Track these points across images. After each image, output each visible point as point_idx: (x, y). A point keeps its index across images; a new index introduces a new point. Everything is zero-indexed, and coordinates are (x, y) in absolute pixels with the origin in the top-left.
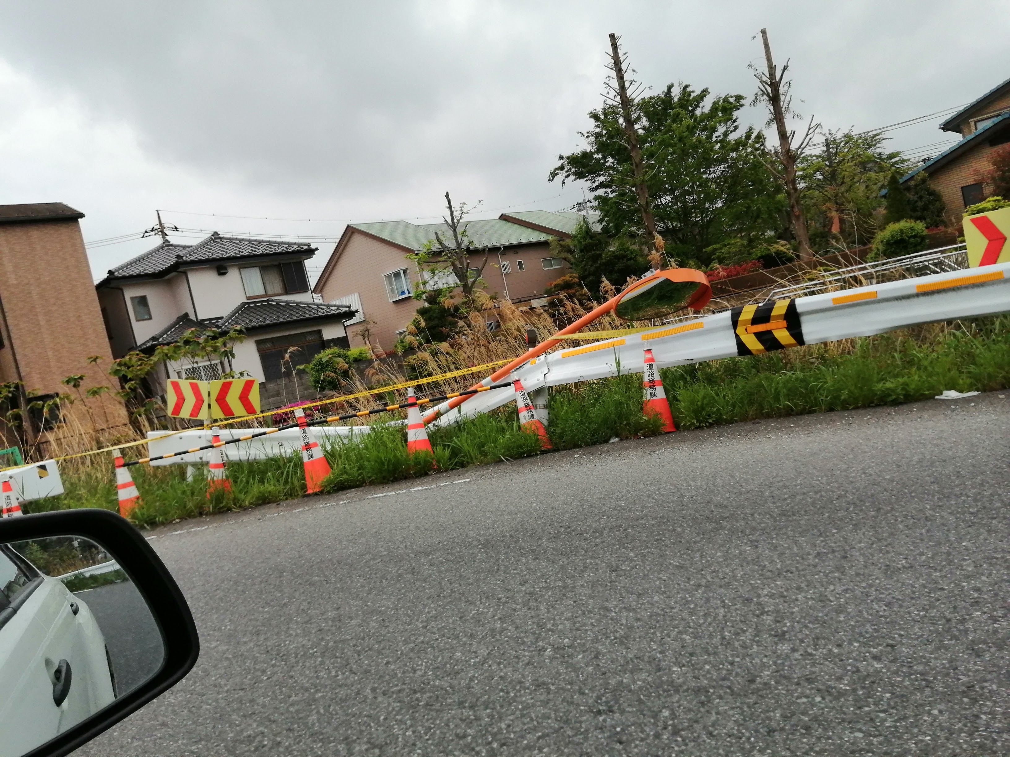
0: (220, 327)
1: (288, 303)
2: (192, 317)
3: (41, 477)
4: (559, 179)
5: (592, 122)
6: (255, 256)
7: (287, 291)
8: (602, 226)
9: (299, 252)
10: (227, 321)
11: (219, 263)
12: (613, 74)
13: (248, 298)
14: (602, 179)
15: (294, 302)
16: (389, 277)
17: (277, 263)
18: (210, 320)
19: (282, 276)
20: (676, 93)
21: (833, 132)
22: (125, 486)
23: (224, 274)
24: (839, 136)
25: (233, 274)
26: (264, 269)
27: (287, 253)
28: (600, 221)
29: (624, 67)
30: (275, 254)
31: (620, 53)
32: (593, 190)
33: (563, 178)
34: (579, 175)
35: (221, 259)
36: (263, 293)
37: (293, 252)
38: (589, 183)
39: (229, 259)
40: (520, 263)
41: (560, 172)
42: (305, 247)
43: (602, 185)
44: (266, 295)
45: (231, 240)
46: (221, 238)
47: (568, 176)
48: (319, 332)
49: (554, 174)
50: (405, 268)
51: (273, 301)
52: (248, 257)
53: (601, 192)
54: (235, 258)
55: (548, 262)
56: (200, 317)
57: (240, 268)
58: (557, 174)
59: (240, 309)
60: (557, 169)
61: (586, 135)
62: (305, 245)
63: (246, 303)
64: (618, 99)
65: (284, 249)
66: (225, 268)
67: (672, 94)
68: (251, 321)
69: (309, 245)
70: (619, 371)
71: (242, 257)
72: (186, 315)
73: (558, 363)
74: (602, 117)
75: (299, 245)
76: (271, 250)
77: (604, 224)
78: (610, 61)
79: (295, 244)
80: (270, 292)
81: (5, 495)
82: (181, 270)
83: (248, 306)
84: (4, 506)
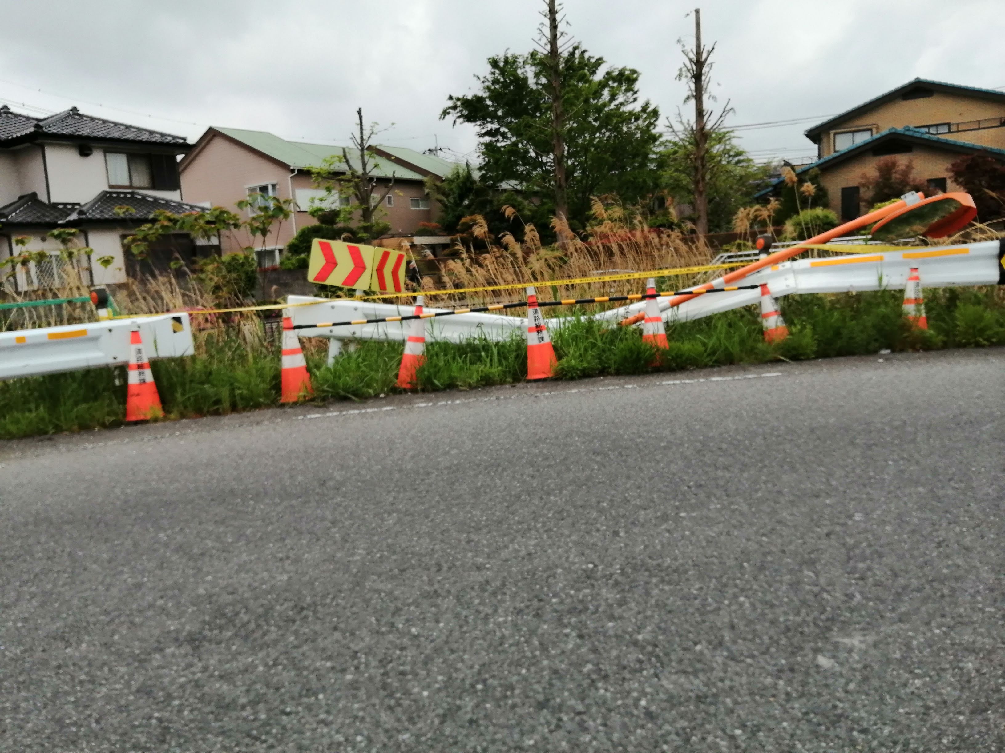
1: (156, 200)
2: (43, 197)
3: (175, 332)
4: (450, 118)
5: (489, 68)
6: (126, 141)
7: (154, 187)
8: (480, 174)
9: (174, 145)
11: (83, 142)
12: (547, 22)
13: (111, 187)
14: (489, 126)
15: (163, 199)
16: (252, 190)
17: (148, 153)
18: (65, 204)
19: (151, 169)
22: (293, 352)
23: (87, 155)
25: (97, 158)
26: (132, 158)
27: (161, 144)
28: (480, 169)
29: (558, 17)
30: (147, 143)
32: (482, 135)
33: (454, 118)
34: (469, 118)
35: (88, 138)
36: (126, 183)
37: (167, 144)
38: (477, 129)
39: (95, 139)
40: (389, 198)
41: (452, 111)
42: (181, 141)
43: (489, 133)
44: (131, 187)
45: (92, 119)
46: (82, 115)
47: (458, 117)
50: (274, 182)
51: (138, 194)
52: (118, 140)
53: (487, 139)
54: (103, 140)
55: (416, 202)
56: (54, 200)
57: (106, 151)
58: (449, 113)
59: (103, 197)
60: (449, 108)
61: (482, 79)
62: (181, 139)
63: (108, 192)
64: (548, 47)
65: (158, 138)
66: (90, 149)
69: (185, 139)
70: (880, 285)
71: (111, 140)
72: (34, 195)
73: (805, 271)
74: (502, 64)
75: (174, 137)
76: (143, 138)
77: (484, 172)
78: (546, 8)
79: (169, 135)
80: (135, 184)
81: (134, 347)
82: (38, 141)
83: (111, 196)
84: (133, 361)
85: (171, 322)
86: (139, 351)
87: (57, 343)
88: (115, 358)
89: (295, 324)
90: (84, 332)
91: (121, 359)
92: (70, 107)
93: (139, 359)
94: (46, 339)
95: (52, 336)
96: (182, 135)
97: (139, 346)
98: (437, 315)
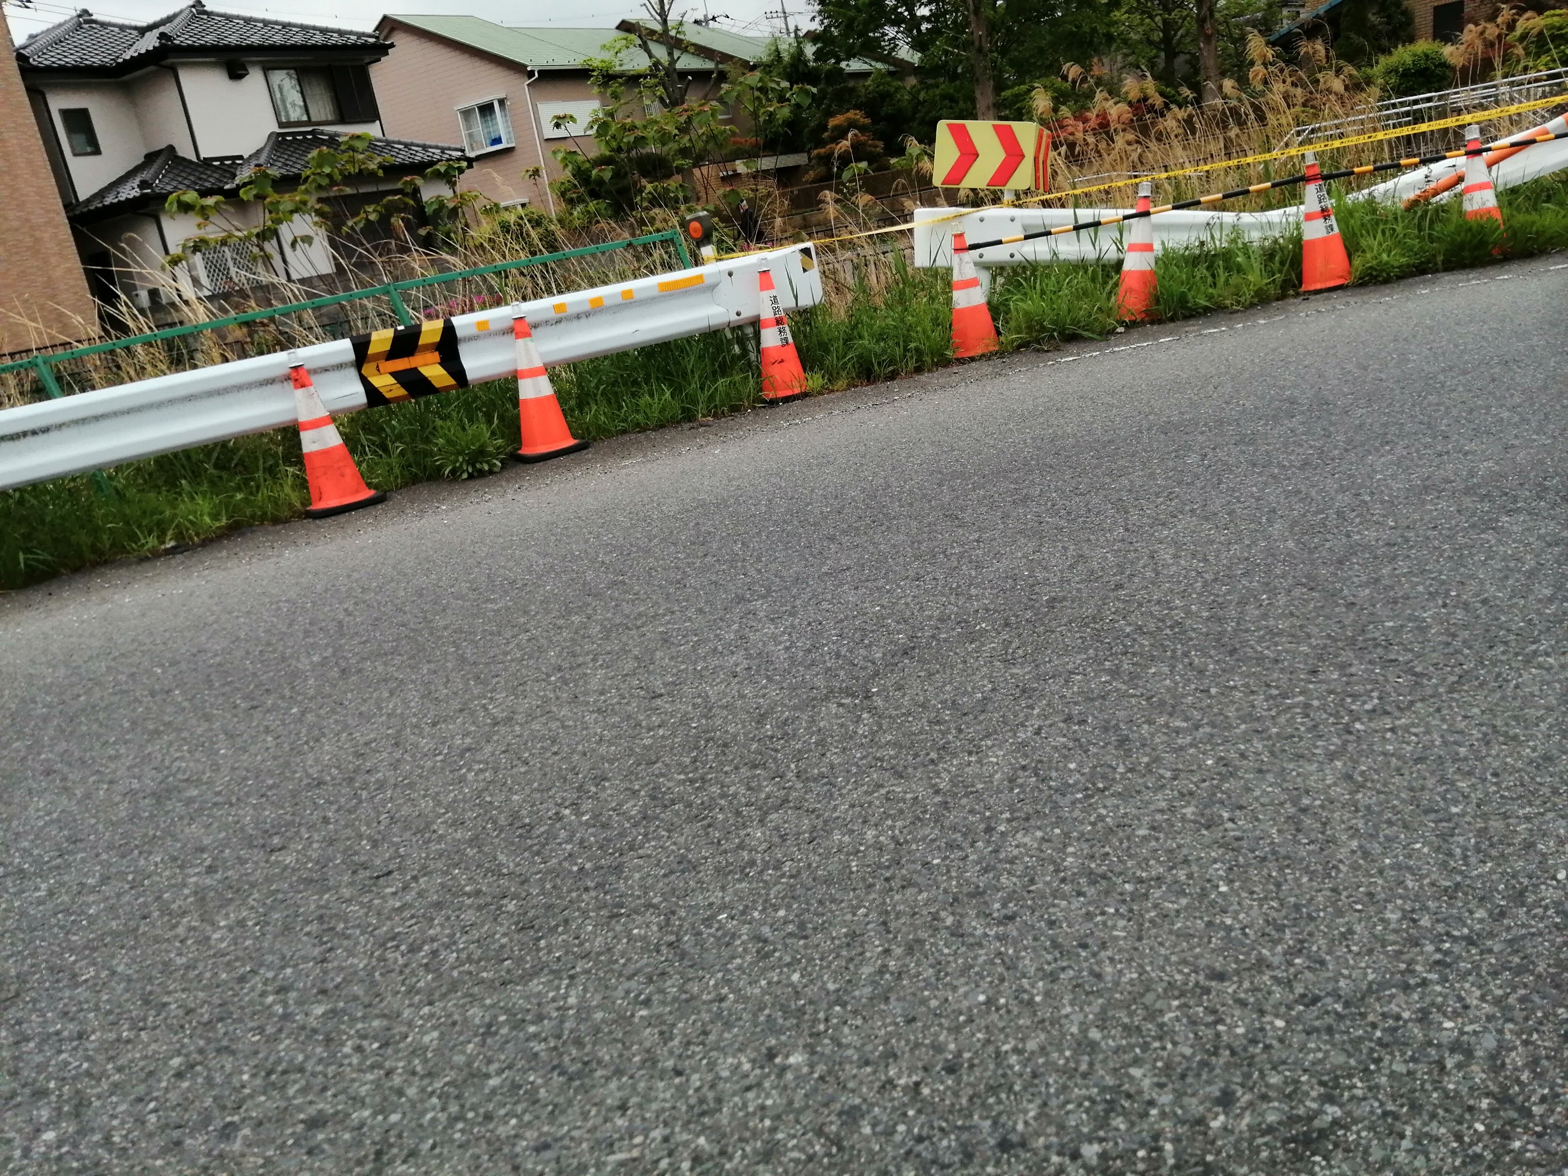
2: (188, 152)
7: (342, 120)
9: (361, 48)
13: (282, 125)
16: (467, 113)
17: (325, 64)
18: (221, 159)
19: (334, 90)
22: (967, 284)
23: (240, 77)
25: (255, 79)
26: (304, 73)
27: (345, 47)
28: (816, 39)
30: (325, 48)
35: (238, 49)
36: (302, 116)
37: (351, 48)
39: (250, 49)
42: (370, 40)
44: (310, 121)
45: (227, 17)
46: (208, 13)
50: (502, 96)
51: (322, 133)
52: (282, 48)
54: (261, 49)
56: (204, 154)
57: (266, 68)
62: (370, 36)
63: (279, 134)
65: (337, 39)
66: (243, 67)
69: (376, 37)
71: (272, 48)
72: (171, 148)
75: (360, 35)
76: (316, 40)
77: (820, 44)
79: (352, 32)
80: (313, 119)
81: (767, 295)
82: (170, 61)
83: (284, 140)
84: (767, 314)
85: (799, 256)
86: (775, 300)
87: (671, 296)
88: (738, 314)
89: (969, 241)
90: (700, 277)
91: (748, 313)
93: (776, 310)
94: (655, 292)
95: (664, 286)
97: (773, 293)
98: (1126, 218)
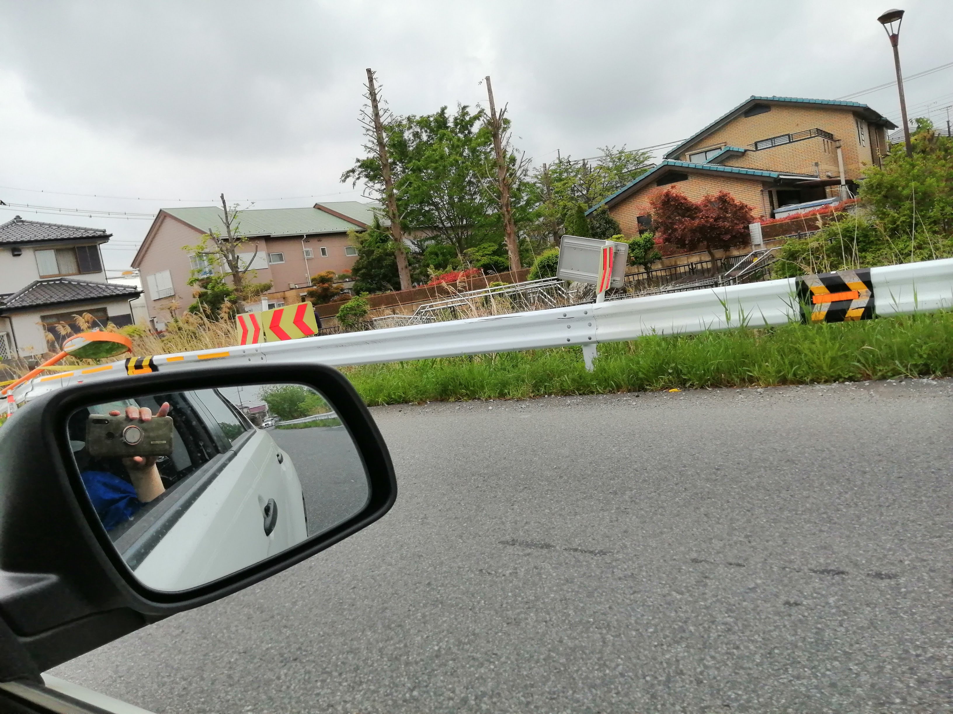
0: (6, 304)
1: (79, 283)
4: (350, 180)
6: (50, 240)
7: (80, 272)
9: (94, 237)
10: (15, 298)
11: (14, 246)
12: (369, 103)
13: (41, 277)
15: (84, 282)
16: (194, 258)
17: (71, 246)
19: (76, 258)
20: (452, 113)
21: (610, 148)
23: (19, 255)
24: (615, 152)
25: (27, 255)
26: (58, 251)
27: (81, 238)
29: (378, 98)
30: (69, 239)
31: (376, 85)
33: (354, 180)
34: (370, 178)
35: (15, 243)
36: (57, 272)
37: (88, 238)
38: (378, 186)
39: (22, 242)
40: (323, 250)
41: (351, 174)
42: (99, 233)
44: (59, 275)
45: (32, 223)
46: (23, 222)
47: (358, 178)
48: (104, 310)
49: (346, 176)
51: (65, 280)
52: (43, 241)
54: (29, 242)
55: (351, 250)
57: (35, 250)
58: (349, 176)
59: (32, 287)
60: (348, 172)
62: (101, 231)
63: (38, 282)
64: (373, 124)
65: (78, 235)
66: (19, 250)
67: (446, 115)
68: (37, 298)
69: (104, 231)
71: (36, 241)
75: (96, 231)
76: (66, 236)
78: (366, 91)
79: (91, 230)
80: (63, 272)
83: (41, 284)
92: (14, 217)
96: (102, 228)
